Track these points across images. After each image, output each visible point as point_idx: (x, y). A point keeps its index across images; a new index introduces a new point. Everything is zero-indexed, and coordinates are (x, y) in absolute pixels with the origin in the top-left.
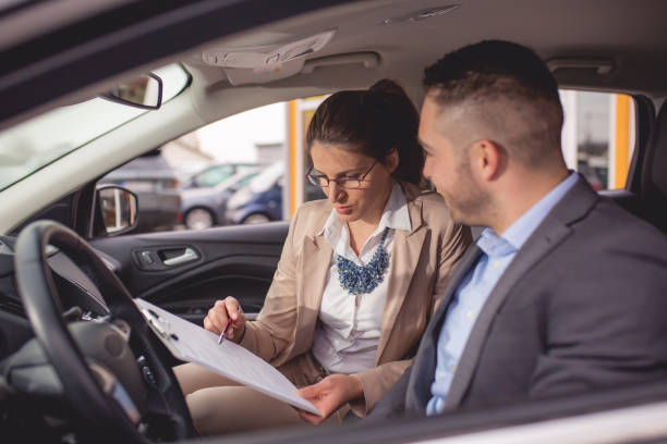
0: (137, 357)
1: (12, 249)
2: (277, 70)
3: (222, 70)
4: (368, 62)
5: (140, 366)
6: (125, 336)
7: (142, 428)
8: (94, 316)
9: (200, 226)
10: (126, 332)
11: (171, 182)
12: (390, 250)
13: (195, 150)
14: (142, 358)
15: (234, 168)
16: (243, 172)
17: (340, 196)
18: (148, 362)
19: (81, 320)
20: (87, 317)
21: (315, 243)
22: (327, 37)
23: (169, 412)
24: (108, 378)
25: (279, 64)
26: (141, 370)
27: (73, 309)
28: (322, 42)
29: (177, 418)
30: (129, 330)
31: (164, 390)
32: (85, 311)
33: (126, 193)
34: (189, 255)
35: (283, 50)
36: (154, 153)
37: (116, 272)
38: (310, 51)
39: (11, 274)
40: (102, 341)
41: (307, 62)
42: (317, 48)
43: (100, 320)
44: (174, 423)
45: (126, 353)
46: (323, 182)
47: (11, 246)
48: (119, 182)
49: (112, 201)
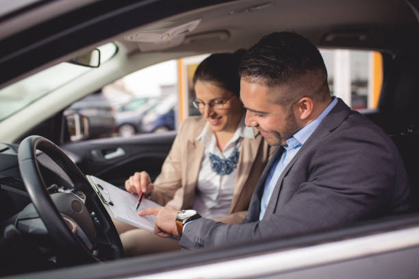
0: (90, 213)
1: (16, 151)
2: (168, 42)
3: (136, 43)
4: (223, 36)
5: (93, 217)
6: (84, 201)
7: (95, 252)
8: (65, 189)
9: (127, 135)
10: (83, 198)
11: (109, 109)
12: (240, 150)
13: (123, 89)
14: (93, 213)
15: (146, 100)
16: (152, 102)
17: (211, 114)
18: (97, 215)
19: (58, 192)
20: (61, 190)
21: (194, 144)
22: (197, 22)
23: (109, 243)
24: (74, 225)
25: (170, 39)
26: (93, 219)
27: (53, 186)
28: (193, 26)
29: (114, 247)
30: (85, 197)
31: (106, 231)
32: (60, 187)
33: (82, 117)
34: (120, 152)
35: (171, 31)
36: (98, 92)
37: (78, 164)
38: (187, 31)
39: (16, 166)
40: (70, 203)
41: (187, 37)
42: (191, 29)
43: (68, 191)
44: (113, 249)
45: (83, 210)
46: (201, 106)
47: (16, 150)
48: (77, 111)
49: (73, 121)
